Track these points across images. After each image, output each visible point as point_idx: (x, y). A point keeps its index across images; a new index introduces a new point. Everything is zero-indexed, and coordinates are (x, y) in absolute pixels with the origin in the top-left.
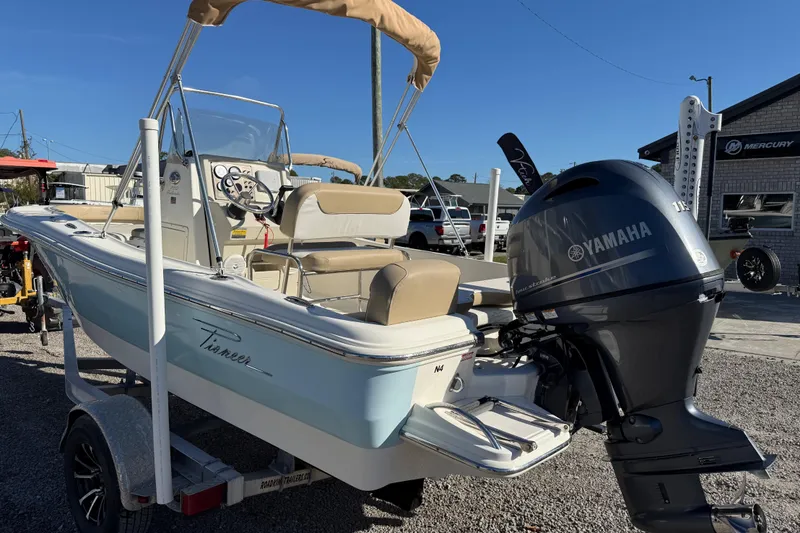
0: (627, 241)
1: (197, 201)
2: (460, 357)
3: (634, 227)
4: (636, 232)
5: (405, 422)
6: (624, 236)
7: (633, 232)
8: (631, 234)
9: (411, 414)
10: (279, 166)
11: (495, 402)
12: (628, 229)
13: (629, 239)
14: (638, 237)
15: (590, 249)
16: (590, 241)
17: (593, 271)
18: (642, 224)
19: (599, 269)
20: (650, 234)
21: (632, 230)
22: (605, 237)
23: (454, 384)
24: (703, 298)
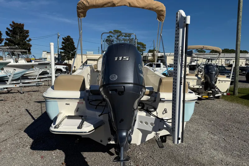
2: (77, 103)
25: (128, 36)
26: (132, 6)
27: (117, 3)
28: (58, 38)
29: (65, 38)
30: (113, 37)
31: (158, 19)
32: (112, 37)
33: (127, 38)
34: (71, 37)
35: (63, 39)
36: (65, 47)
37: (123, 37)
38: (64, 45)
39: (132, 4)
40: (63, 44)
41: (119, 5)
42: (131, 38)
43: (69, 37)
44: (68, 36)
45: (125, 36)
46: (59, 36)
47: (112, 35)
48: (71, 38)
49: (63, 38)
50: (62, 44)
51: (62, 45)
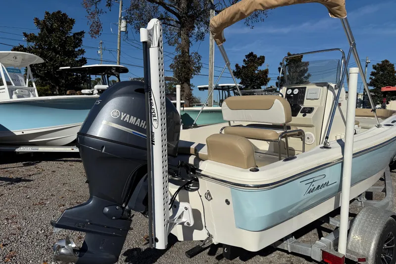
26: (267, 8)
27: (246, 11)
28: (367, 66)
29: (378, 64)
31: (332, 14)
34: (391, 62)
35: (375, 68)
36: (376, 80)
38: (374, 78)
39: (266, 5)
40: (372, 77)
41: (248, 12)
43: (387, 61)
44: (383, 62)
46: (368, 63)
48: (390, 64)
49: (373, 65)
50: (370, 76)
51: (370, 78)
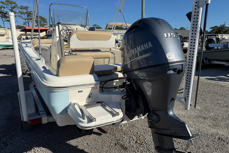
0: (144, 49)
1: (58, 37)
2: (91, 88)
3: (147, 44)
4: (147, 46)
5: (68, 107)
6: (143, 47)
7: (146, 46)
8: (145, 46)
9: (70, 105)
10: (84, 26)
11: (101, 103)
12: (145, 44)
13: (145, 49)
14: (147, 48)
15: (133, 52)
16: (134, 49)
17: (134, 61)
18: (150, 43)
19: (136, 60)
20: (151, 46)
21: (146, 45)
22: (138, 48)
23: (89, 97)
24: (172, 72)
25: (25, 9)
30: (6, 8)
32: (4, 8)
33: (25, 11)
37: (19, 9)
42: (29, 11)
45: (21, 8)
47: (4, 6)
